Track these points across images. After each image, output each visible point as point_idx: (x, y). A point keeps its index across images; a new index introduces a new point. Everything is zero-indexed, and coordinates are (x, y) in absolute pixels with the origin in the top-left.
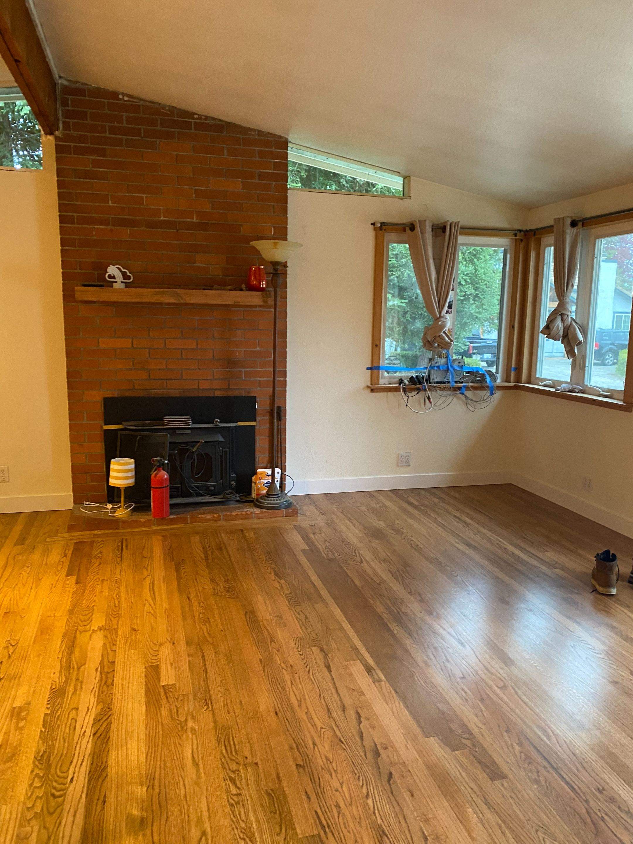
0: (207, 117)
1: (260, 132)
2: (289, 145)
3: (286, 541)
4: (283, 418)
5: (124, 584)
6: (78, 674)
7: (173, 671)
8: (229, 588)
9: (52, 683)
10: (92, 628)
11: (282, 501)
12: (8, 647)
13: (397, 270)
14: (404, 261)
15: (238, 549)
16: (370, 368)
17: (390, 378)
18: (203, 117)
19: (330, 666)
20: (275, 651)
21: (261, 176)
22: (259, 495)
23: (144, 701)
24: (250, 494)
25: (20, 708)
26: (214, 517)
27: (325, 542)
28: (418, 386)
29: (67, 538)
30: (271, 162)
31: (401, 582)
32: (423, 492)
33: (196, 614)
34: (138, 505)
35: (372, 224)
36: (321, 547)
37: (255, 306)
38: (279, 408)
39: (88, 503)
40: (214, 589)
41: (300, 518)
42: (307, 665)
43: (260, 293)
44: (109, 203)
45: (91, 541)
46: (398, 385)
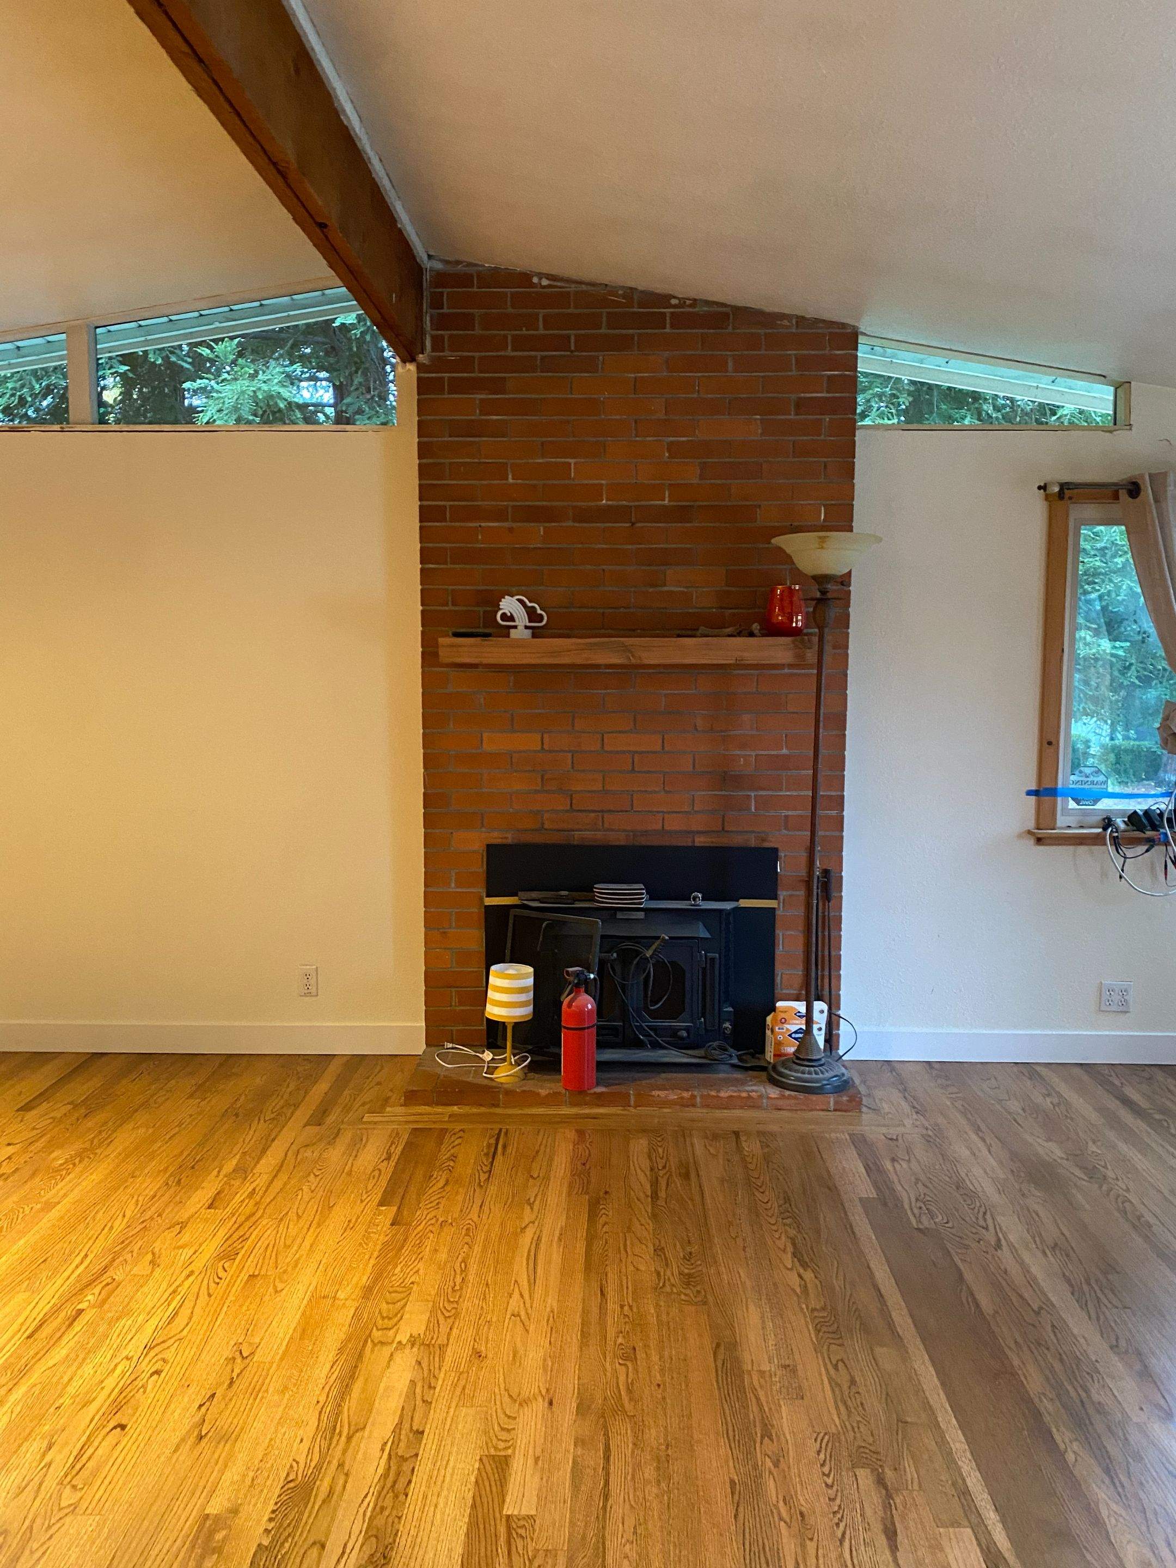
0: (695, 300)
1: (801, 320)
2: (861, 339)
3: (828, 1172)
4: (834, 894)
5: (481, 1237)
6: (345, 1451)
7: (537, 1479)
8: (690, 1275)
9: (291, 1467)
10: (398, 1339)
11: (827, 1075)
12: (234, 1359)
13: (1103, 581)
14: (1119, 560)
15: (722, 1181)
16: (1035, 793)
17: (1085, 813)
18: (688, 302)
19: (895, 1533)
20: (769, 1463)
21: (800, 405)
22: (780, 1055)
23: (461, 1551)
24: (762, 1051)
25: (217, 1518)
26: (682, 1098)
27: (916, 1184)
28: (1149, 833)
29: (401, 1119)
30: (823, 376)
31: (1093, 1315)
32: (1160, 1076)
33: (611, 1333)
34: (540, 1058)
35: (1040, 488)
36: (906, 1194)
37: (782, 666)
38: (826, 873)
39: (450, 1045)
40: (658, 1274)
41: (867, 1116)
42: (841, 1520)
43: (788, 640)
44: (507, 479)
45: (442, 1130)
46: (1100, 830)
